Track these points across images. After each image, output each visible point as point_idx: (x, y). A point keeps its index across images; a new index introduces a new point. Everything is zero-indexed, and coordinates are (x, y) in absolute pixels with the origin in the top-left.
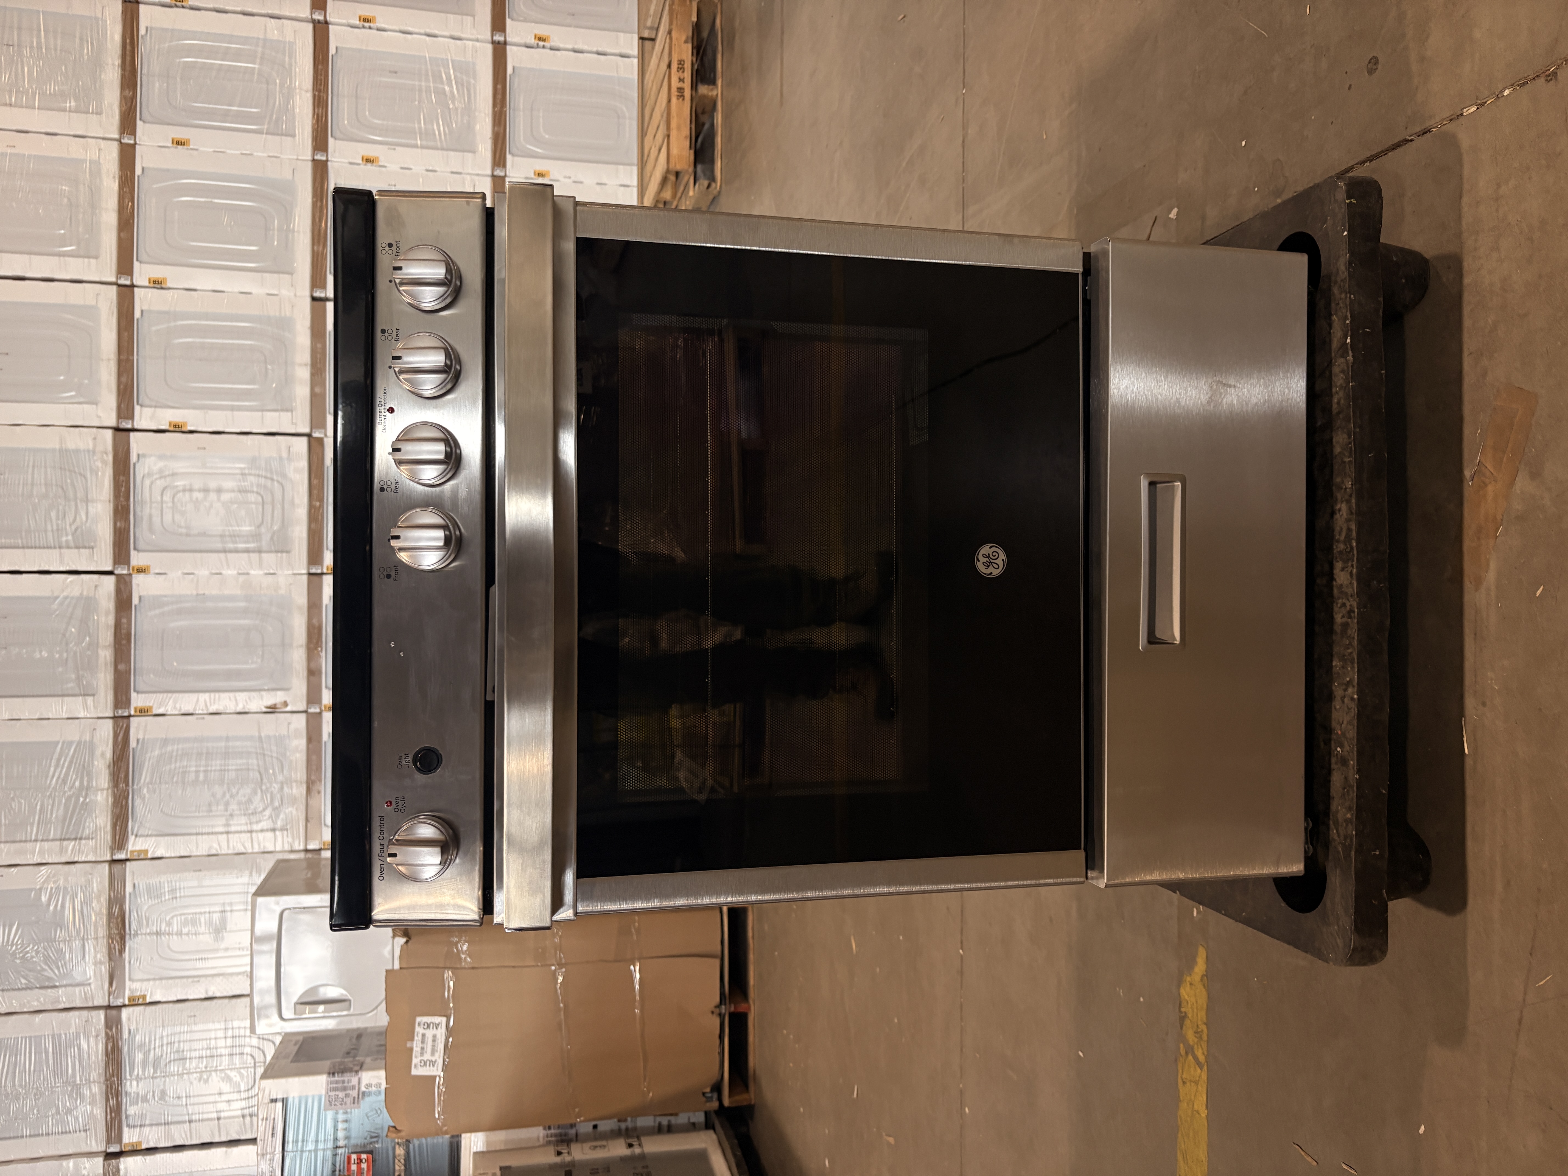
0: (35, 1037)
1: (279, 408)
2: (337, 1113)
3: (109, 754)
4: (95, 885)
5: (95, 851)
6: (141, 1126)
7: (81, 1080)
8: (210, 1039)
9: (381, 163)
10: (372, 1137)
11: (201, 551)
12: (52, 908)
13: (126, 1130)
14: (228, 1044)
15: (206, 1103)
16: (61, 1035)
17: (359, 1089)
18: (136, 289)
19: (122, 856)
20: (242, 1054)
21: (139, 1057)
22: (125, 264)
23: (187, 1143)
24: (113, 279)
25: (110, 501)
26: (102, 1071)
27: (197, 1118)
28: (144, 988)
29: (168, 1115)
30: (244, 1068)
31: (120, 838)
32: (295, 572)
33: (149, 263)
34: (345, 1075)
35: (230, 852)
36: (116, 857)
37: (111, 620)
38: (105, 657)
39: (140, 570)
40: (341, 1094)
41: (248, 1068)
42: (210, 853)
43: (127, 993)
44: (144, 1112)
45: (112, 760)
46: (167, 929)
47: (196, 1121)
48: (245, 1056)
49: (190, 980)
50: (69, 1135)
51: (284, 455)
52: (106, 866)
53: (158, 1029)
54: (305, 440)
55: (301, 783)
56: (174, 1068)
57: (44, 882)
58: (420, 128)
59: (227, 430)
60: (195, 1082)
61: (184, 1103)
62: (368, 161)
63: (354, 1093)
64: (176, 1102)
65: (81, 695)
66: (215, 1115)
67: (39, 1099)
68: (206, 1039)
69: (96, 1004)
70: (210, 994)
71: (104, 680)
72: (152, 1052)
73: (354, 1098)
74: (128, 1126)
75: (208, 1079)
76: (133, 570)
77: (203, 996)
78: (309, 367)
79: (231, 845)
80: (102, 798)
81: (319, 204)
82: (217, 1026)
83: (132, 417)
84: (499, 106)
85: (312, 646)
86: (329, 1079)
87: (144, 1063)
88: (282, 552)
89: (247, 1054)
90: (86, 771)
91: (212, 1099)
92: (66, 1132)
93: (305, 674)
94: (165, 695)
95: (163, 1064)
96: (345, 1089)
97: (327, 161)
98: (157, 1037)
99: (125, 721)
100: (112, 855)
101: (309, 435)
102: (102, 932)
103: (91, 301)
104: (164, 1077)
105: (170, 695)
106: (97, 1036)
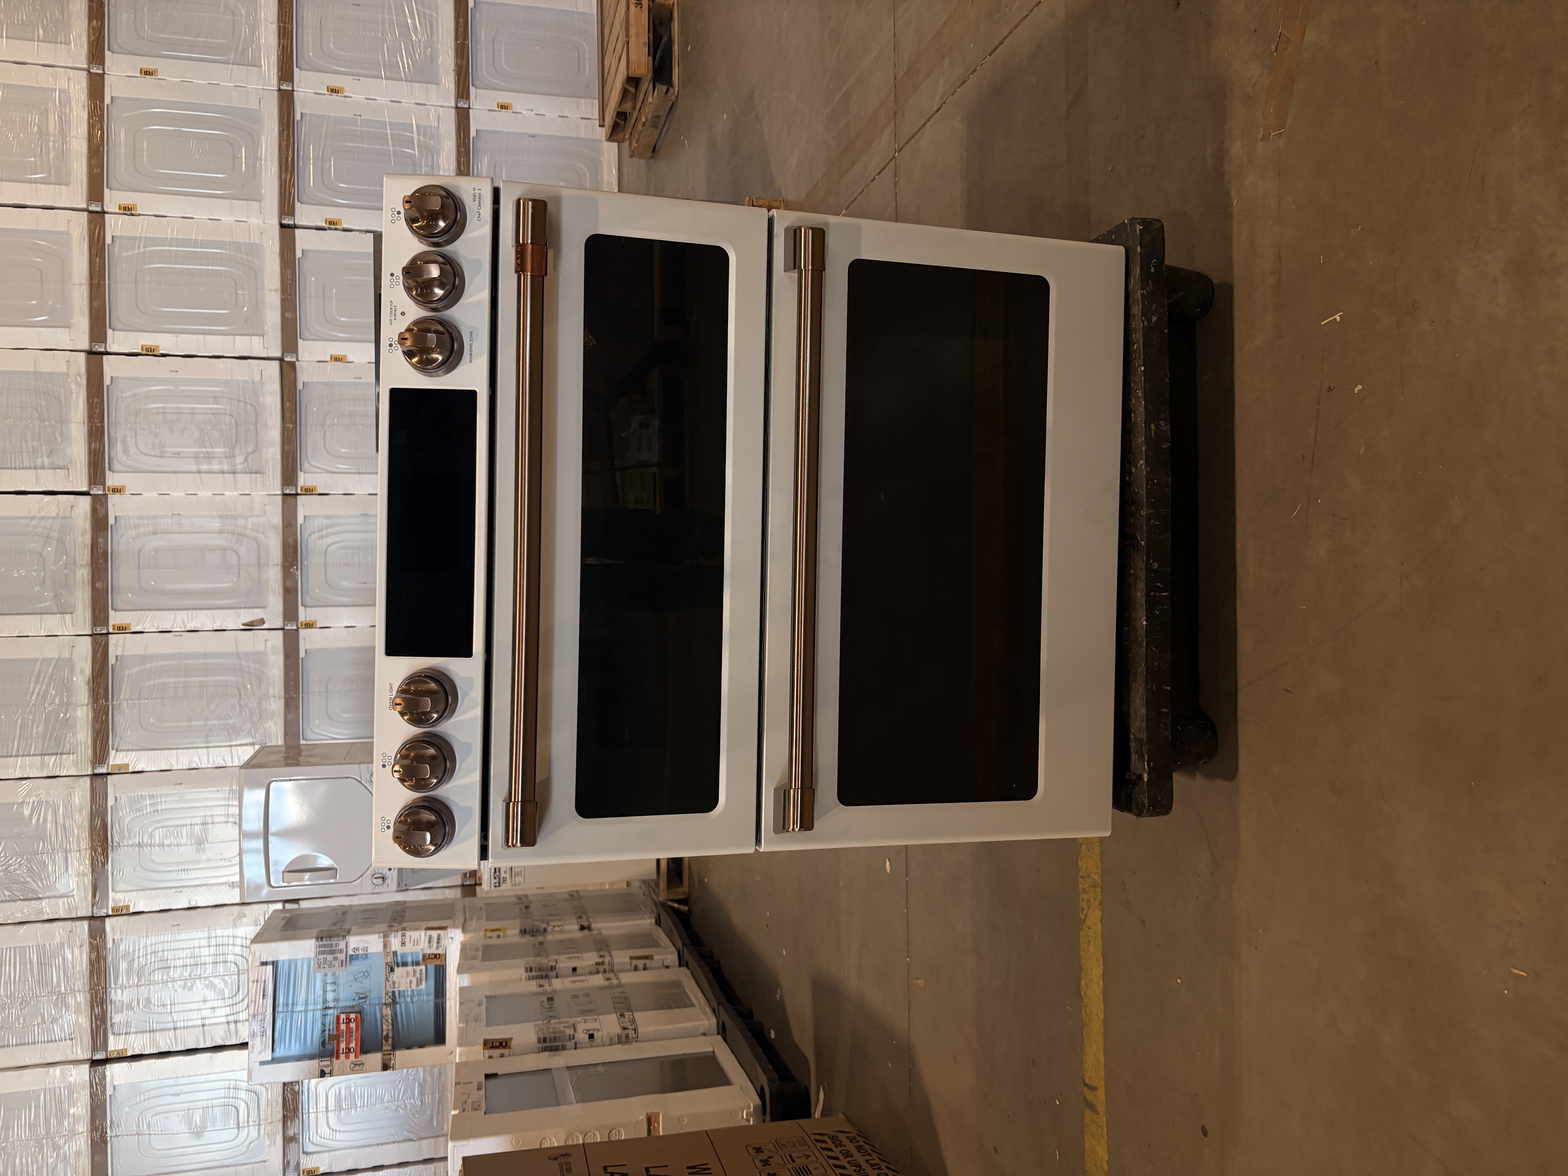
0: (19, 947)
1: (251, 332)
2: (326, 975)
3: (88, 671)
4: (77, 798)
5: (76, 764)
6: (126, 1034)
7: (66, 989)
8: (194, 948)
9: (346, 94)
10: (360, 998)
11: (176, 472)
12: (34, 821)
13: (111, 1038)
14: (212, 952)
15: (191, 1010)
16: (45, 945)
17: (347, 952)
18: (106, 215)
19: (104, 770)
20: (226, 962)
21: (123, 966)
22: (96, 190)
23: (172, 1050)
24: (84, 206)
25: (84, 423)
26: (86, 980)
27: (182, 1026)
28: (127, 899)
29: (153, 1023)
30: (228, 975)
31: (100, 753)
32: (269, 493)
33: (119, 190)
34: (332, 939)
35: (210, 766)
36: (97, 771)
37: (88, 539)
38: (83, 576)
39: (117, 490)
40: (330, 958)
41: (232, 975)
42: (190, 767)
43: (111, 904)
44: (129, 1020)
45: (91, 676)
46: (149, 841)
47: (181, 1028)
48: (229, 964)
49: (173, 890)
50: (55, 1044)
51: (257, 378)
52: (88, 779)
53: (142, 939)
54: (276, 364)
55: (279, 698)
56: (158, 976)
57: (26, 796)
58: (384, 60)
59: (199, 354)
60: (180, 990)
61: (169, 1011)
62: (333, 91)
63: (342, 957)
64: (160, 1009)
65: (60, 613)
66: (200, 1022)
67: (24, 1008)
68: (190, 948)
69: (79, 915)
70: (193, 904)
71: (82, 598)
72: (136, 961)
73: (342, 961)
74: (113, 1034)
75: (192, 986)
76: (108, 491)
77: (186, 906)
78: (279, 293)
79: (211, 760)
80: (83, 714)
81: (285, 133)
82: (200, 934)
83: (104, 340)
84: (461, 39)
85: (287, 564)
86: (318, 943)
87: (129, 972)
88: (256, 473)
89: (231, 962)
90: (66, 688)
91: (195, 1006)
92: (52, 1041)
93: (281, 592)
94: (143, 612)
95: (146, 973)
96: (332, 952)
97: (293, 90)
98: (141, 946)
99: (103, 637)
100: (93, 768)
101: (281, 360)
102: (85, 844)
103: (63, 228)
104: (148, 985)
105: (147, 612)
106: (81, 946)
